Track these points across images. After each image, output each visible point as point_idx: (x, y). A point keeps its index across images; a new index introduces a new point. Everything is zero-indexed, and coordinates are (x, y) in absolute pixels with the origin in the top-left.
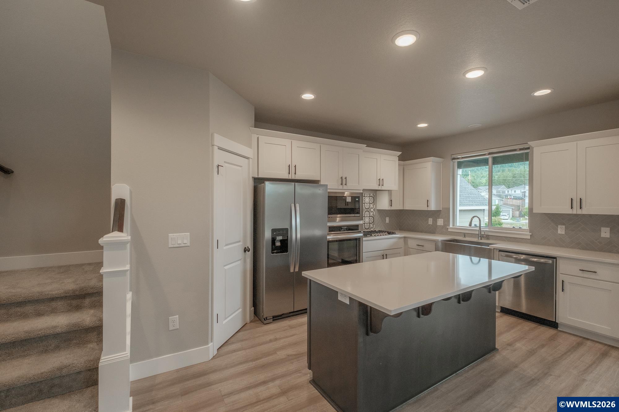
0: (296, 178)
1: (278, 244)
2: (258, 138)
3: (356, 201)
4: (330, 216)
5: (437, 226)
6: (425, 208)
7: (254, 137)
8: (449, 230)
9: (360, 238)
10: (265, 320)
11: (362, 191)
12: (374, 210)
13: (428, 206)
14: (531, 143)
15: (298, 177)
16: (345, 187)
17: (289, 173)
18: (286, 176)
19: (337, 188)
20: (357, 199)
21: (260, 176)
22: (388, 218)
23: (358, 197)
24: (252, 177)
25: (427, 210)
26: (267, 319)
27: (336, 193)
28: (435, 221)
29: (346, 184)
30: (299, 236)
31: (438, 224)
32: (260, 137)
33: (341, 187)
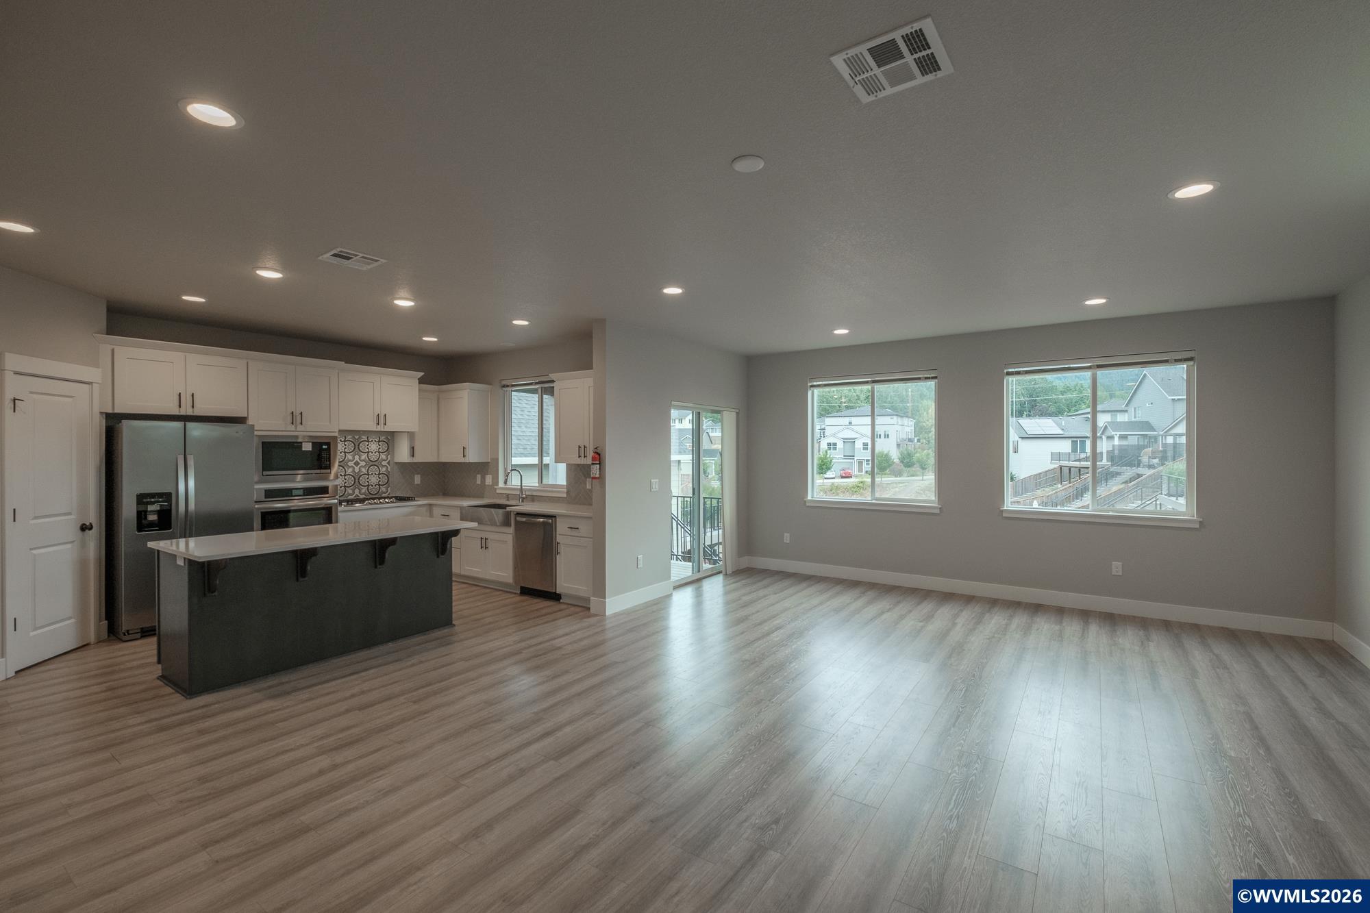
0: (194, 414)
1: (153, 517)
2: (113, 351)
3: (321, 450)
4: (265, 473)
5: (485, 485)
6: (460, 459)
7: (105, 349)
8: (498, 491)
9: (331, 507)
10: (125, 635)
11: (336, 434)
12: (389, 463)
13: (464, 456)
14: (553, 376)
15: (197, 412)
16: (300, 428)
17: (180, 406)
18: (175, 411)
19: (284, 429)
20: (324, 447)
21: (117, 411)
22: (419, 476)
23: (328, 444)
24: (101, 413)
25: (463, 461)
26: (129, 634)
27: (278, 436)
28: (483, 479)
29: (301, 423)
30: (192, 506)
31: (487, 484)
32: (117, 349)
33: (292, 428)
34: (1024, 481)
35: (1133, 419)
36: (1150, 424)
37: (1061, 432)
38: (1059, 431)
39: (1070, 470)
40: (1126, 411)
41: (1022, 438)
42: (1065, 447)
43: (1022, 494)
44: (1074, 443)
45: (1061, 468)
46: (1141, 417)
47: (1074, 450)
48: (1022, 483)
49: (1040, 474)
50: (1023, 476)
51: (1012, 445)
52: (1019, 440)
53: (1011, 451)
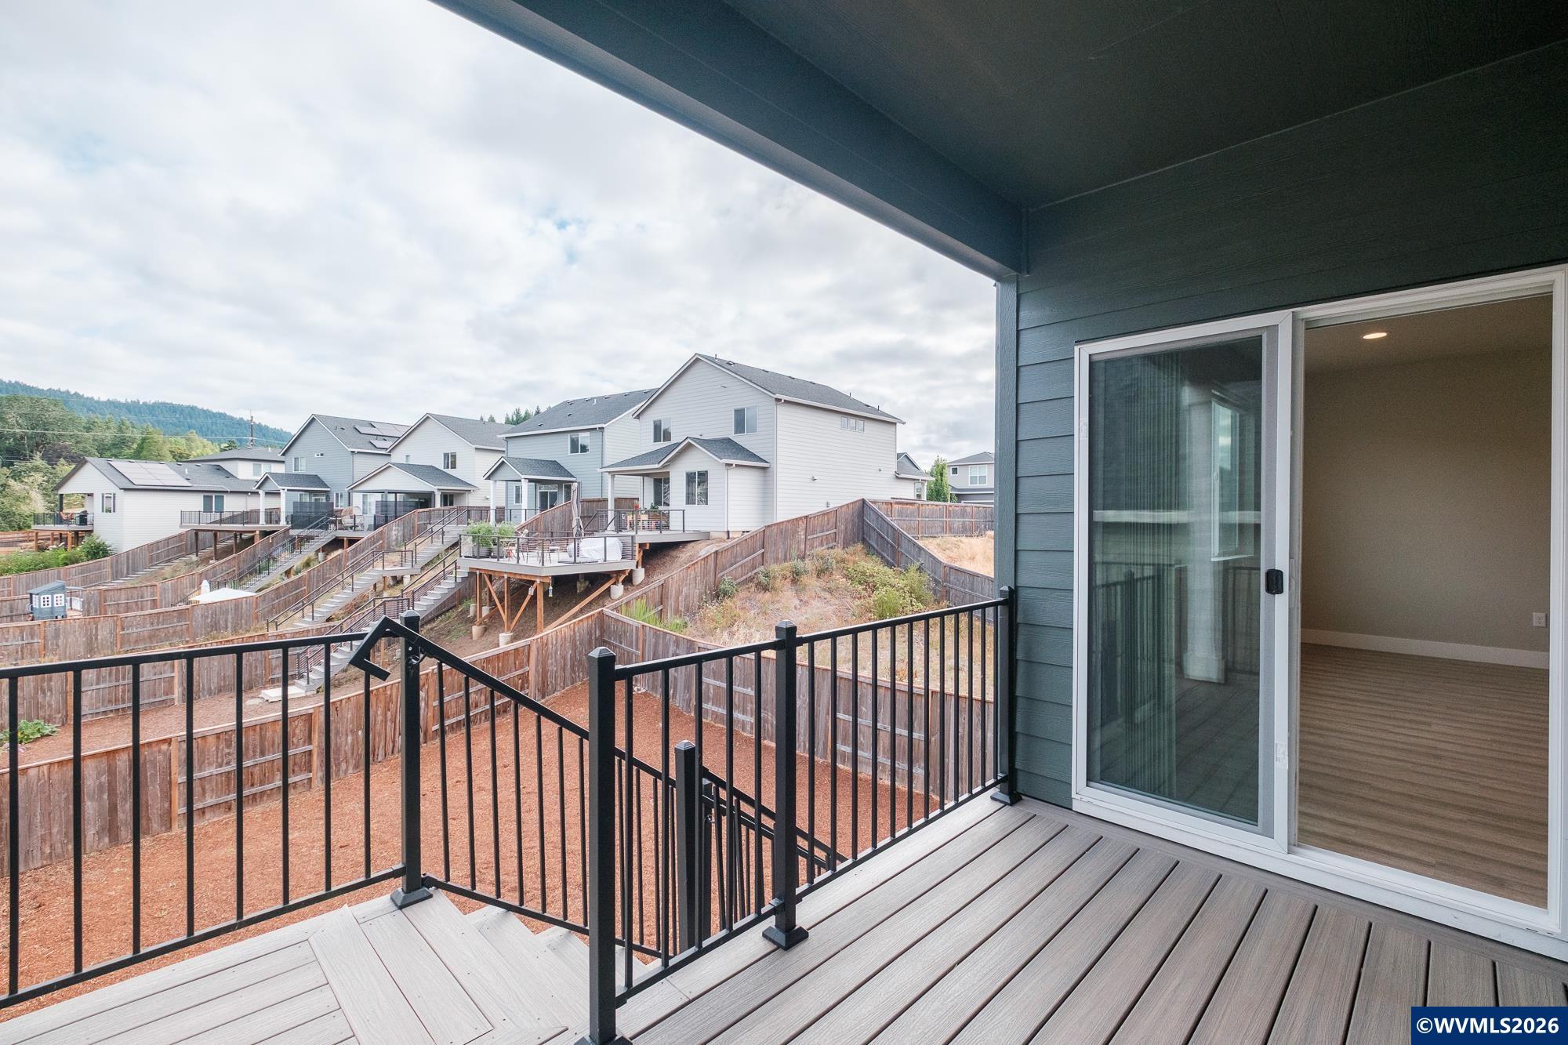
34: (132, 555)
35: (294, 472)
36: (319, 478)
37: (186, 483)
38: (183, 482)
39: (215, 535)
40: (283, 462)
41: (126, 489)
42: (196, 503)
43: (128, 574)
44: (207, 500)
45: (196, 534)
46: (303, 469)
47: (207, 508)
48: (128, 557)
49: (158, 542)
50: (126, 547)
51: (98, 499)
52: (120, 494)
53: (95, 509)
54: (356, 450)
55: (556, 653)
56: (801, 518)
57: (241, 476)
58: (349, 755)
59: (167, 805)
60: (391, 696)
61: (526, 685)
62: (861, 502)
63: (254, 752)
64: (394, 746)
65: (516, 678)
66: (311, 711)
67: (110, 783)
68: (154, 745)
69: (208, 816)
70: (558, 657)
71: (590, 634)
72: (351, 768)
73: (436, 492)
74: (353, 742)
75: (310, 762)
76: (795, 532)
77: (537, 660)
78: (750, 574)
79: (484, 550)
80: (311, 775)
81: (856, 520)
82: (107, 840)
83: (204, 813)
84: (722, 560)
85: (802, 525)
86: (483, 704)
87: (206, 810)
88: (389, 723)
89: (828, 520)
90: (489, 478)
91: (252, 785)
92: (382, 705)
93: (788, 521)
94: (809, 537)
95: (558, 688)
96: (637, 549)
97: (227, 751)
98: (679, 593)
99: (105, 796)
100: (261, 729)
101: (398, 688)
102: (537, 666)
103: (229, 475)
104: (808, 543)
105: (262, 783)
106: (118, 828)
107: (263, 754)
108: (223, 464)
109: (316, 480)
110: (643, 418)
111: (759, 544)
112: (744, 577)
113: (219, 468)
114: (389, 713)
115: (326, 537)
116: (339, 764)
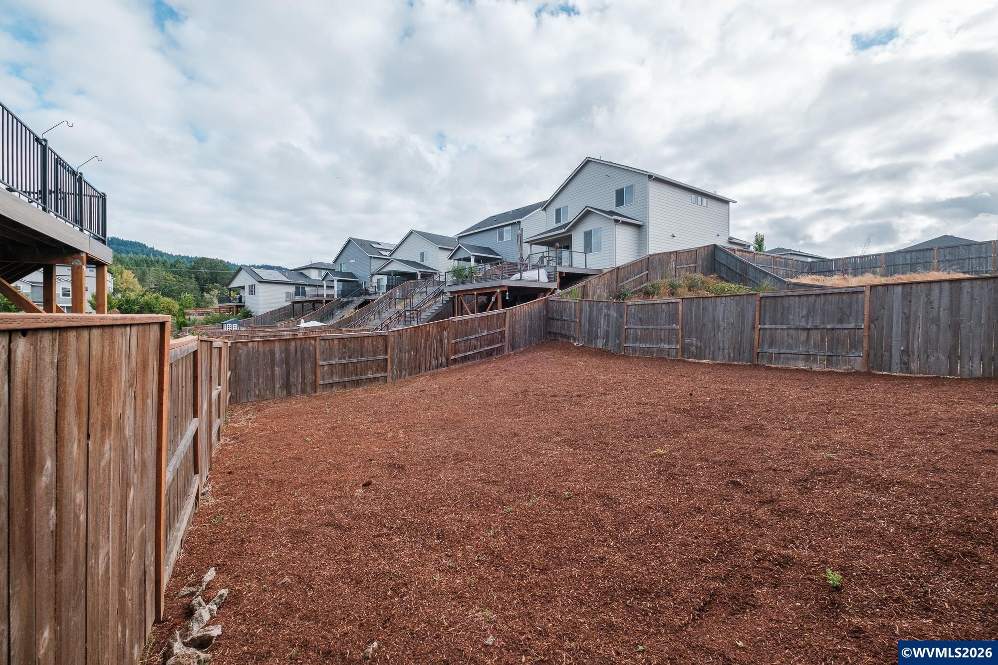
34: (263, 316)
36: (352, 273)
37: (287, 280)
38: (285, 280)
39: (303, 306)
42: (292, 289)
44: (298, 288)
45: (293, 305)
46: (345, 270)
47: (298, 292)
49: (274, 311)
50: (260, 313)
51: (247, 289)
52: (257, 284)
53: (245, 294)
54: (373, 256)
55: (520, 322)
56: (672, 252)
57: (313, 278)
58: (406, 366)
59: (314, 378)
60: (429, 331)
61: (503, 340)
62: (713, 246)
63: (358, 354)
64: (430, 365)
65: (498, 334)
66: (387, 334)
67: (286, 358)
68: (308, 339)
69: (334, 389)
70: (522, 324)
71: (540, 312)
72: (407, 375)
73: (418, 273)
74: (409, 357)
75: (386, 366)
76: (668, 263)
77: (510, 324)
78: (639, 287)
79: (460, 280)
80: (387, 374)
81: (710, 259)
82: (285, 393)
83: (332, 386)
84: (621, 274)
85: (673, 258)
86: (479, 347)
87: (334, 385)
88: (428, 350)
89: (691, 257)
90: (450, 258)
91: (357, 374)
92: (424, 337)
93: (664, 253)
94: (678, 267)
95: (522, 345)
96: (558, 275)
97: (344, 350)
98: (594, 293)
99: (284, 366)
100: (361, 340)
101: (433, 327)
102: (509, 328)
103: (307, 277)
104: (677, 271)
105: (361, 375)
106: (290, 386)
107: (362, 356)
108: (304, 272)
109: (351, 275)
110: (548, 210)
111: (645, 267)
112: (635, 289)
113: (302, 274)
114: (428, 343)
115: (359, 300)
116: (401, 370)
